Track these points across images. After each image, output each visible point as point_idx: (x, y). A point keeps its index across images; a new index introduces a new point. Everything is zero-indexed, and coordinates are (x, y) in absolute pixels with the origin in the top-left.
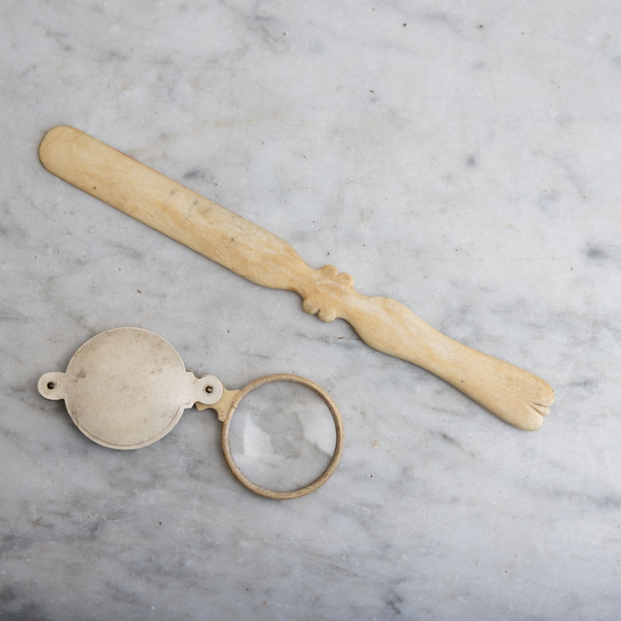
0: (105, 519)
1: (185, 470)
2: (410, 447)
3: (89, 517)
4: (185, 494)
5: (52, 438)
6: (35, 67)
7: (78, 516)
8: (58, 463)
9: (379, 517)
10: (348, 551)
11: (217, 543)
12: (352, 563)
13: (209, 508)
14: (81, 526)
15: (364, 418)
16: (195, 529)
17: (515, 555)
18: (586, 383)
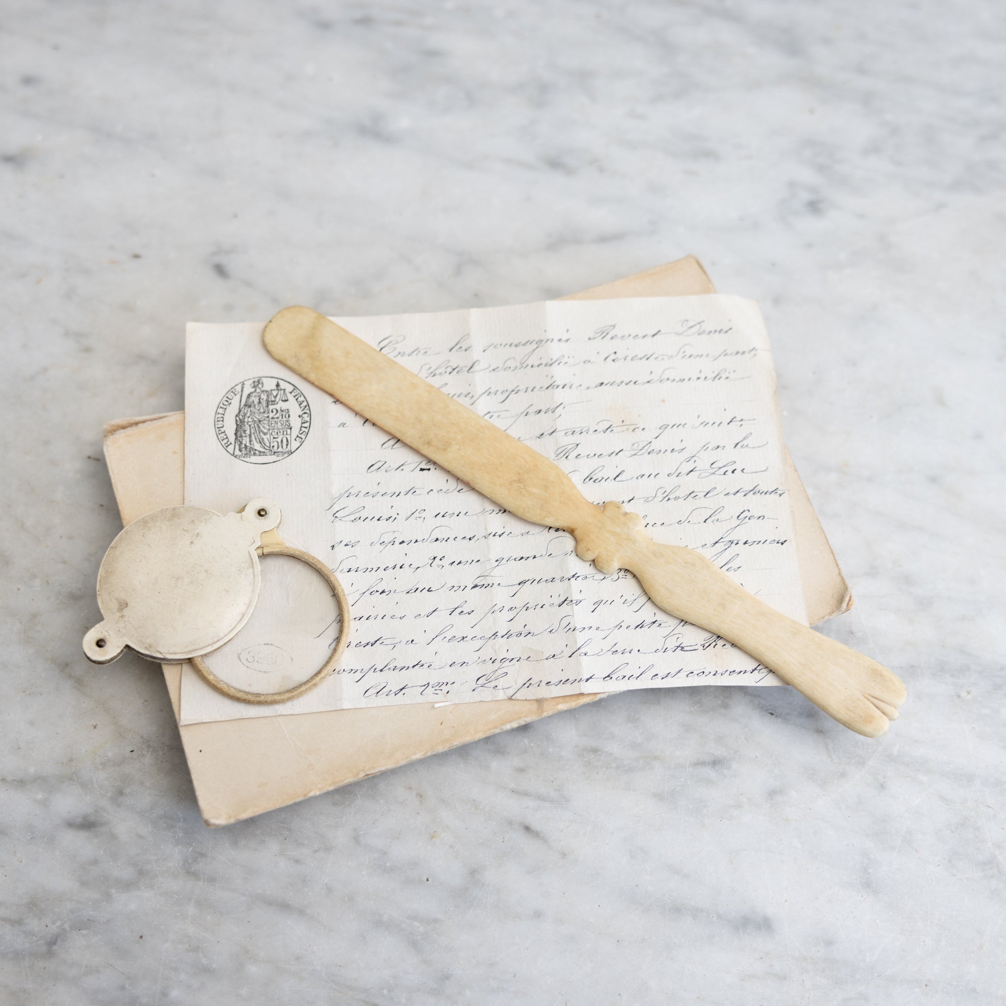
0: (68, 929)
1: (181, 864)
2: (481, 841)
3: (47, 926)
4: (177, 897)
5: (11, 818)
6: (45, 370)
7: (33, 924)
8: (15, 852)
9: (435, 935)
10: (392, 982)
11: (215, 966)
12: (395, 1000)
13: (209, 918)
14: (35, 938)
15: (421, 801)
16: (187, 945)
17: (620, 995)
18: (716, 763)
